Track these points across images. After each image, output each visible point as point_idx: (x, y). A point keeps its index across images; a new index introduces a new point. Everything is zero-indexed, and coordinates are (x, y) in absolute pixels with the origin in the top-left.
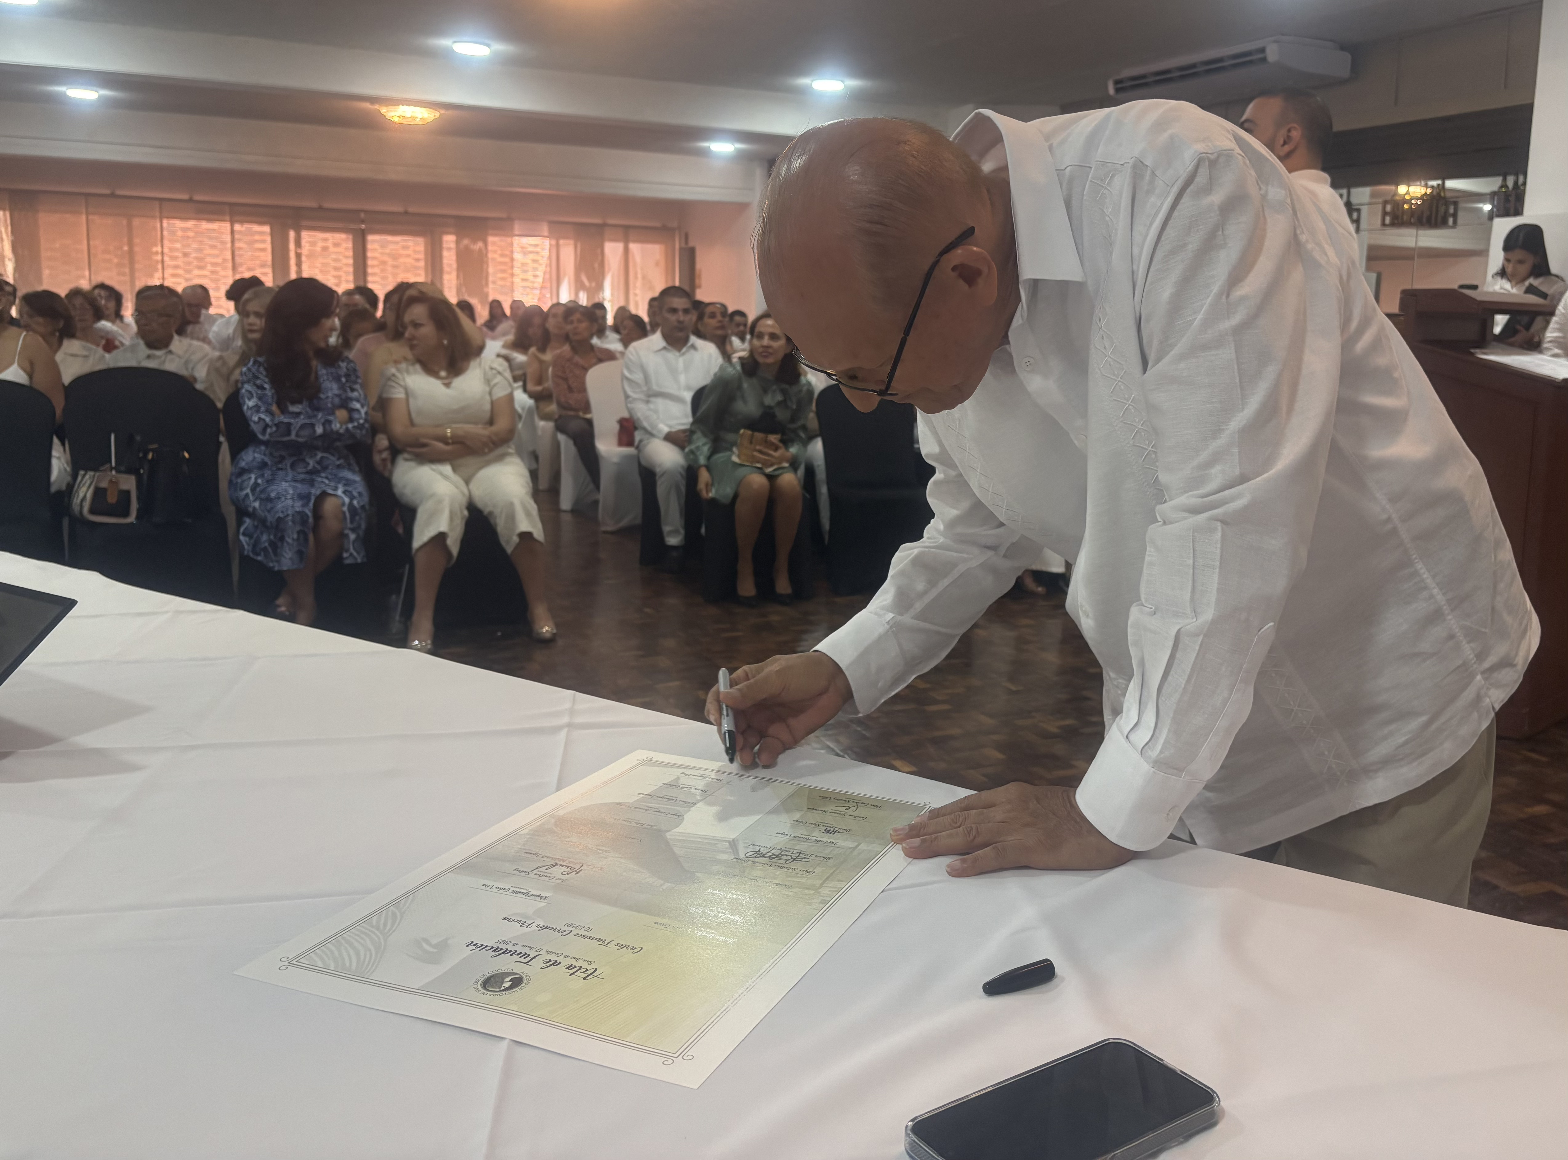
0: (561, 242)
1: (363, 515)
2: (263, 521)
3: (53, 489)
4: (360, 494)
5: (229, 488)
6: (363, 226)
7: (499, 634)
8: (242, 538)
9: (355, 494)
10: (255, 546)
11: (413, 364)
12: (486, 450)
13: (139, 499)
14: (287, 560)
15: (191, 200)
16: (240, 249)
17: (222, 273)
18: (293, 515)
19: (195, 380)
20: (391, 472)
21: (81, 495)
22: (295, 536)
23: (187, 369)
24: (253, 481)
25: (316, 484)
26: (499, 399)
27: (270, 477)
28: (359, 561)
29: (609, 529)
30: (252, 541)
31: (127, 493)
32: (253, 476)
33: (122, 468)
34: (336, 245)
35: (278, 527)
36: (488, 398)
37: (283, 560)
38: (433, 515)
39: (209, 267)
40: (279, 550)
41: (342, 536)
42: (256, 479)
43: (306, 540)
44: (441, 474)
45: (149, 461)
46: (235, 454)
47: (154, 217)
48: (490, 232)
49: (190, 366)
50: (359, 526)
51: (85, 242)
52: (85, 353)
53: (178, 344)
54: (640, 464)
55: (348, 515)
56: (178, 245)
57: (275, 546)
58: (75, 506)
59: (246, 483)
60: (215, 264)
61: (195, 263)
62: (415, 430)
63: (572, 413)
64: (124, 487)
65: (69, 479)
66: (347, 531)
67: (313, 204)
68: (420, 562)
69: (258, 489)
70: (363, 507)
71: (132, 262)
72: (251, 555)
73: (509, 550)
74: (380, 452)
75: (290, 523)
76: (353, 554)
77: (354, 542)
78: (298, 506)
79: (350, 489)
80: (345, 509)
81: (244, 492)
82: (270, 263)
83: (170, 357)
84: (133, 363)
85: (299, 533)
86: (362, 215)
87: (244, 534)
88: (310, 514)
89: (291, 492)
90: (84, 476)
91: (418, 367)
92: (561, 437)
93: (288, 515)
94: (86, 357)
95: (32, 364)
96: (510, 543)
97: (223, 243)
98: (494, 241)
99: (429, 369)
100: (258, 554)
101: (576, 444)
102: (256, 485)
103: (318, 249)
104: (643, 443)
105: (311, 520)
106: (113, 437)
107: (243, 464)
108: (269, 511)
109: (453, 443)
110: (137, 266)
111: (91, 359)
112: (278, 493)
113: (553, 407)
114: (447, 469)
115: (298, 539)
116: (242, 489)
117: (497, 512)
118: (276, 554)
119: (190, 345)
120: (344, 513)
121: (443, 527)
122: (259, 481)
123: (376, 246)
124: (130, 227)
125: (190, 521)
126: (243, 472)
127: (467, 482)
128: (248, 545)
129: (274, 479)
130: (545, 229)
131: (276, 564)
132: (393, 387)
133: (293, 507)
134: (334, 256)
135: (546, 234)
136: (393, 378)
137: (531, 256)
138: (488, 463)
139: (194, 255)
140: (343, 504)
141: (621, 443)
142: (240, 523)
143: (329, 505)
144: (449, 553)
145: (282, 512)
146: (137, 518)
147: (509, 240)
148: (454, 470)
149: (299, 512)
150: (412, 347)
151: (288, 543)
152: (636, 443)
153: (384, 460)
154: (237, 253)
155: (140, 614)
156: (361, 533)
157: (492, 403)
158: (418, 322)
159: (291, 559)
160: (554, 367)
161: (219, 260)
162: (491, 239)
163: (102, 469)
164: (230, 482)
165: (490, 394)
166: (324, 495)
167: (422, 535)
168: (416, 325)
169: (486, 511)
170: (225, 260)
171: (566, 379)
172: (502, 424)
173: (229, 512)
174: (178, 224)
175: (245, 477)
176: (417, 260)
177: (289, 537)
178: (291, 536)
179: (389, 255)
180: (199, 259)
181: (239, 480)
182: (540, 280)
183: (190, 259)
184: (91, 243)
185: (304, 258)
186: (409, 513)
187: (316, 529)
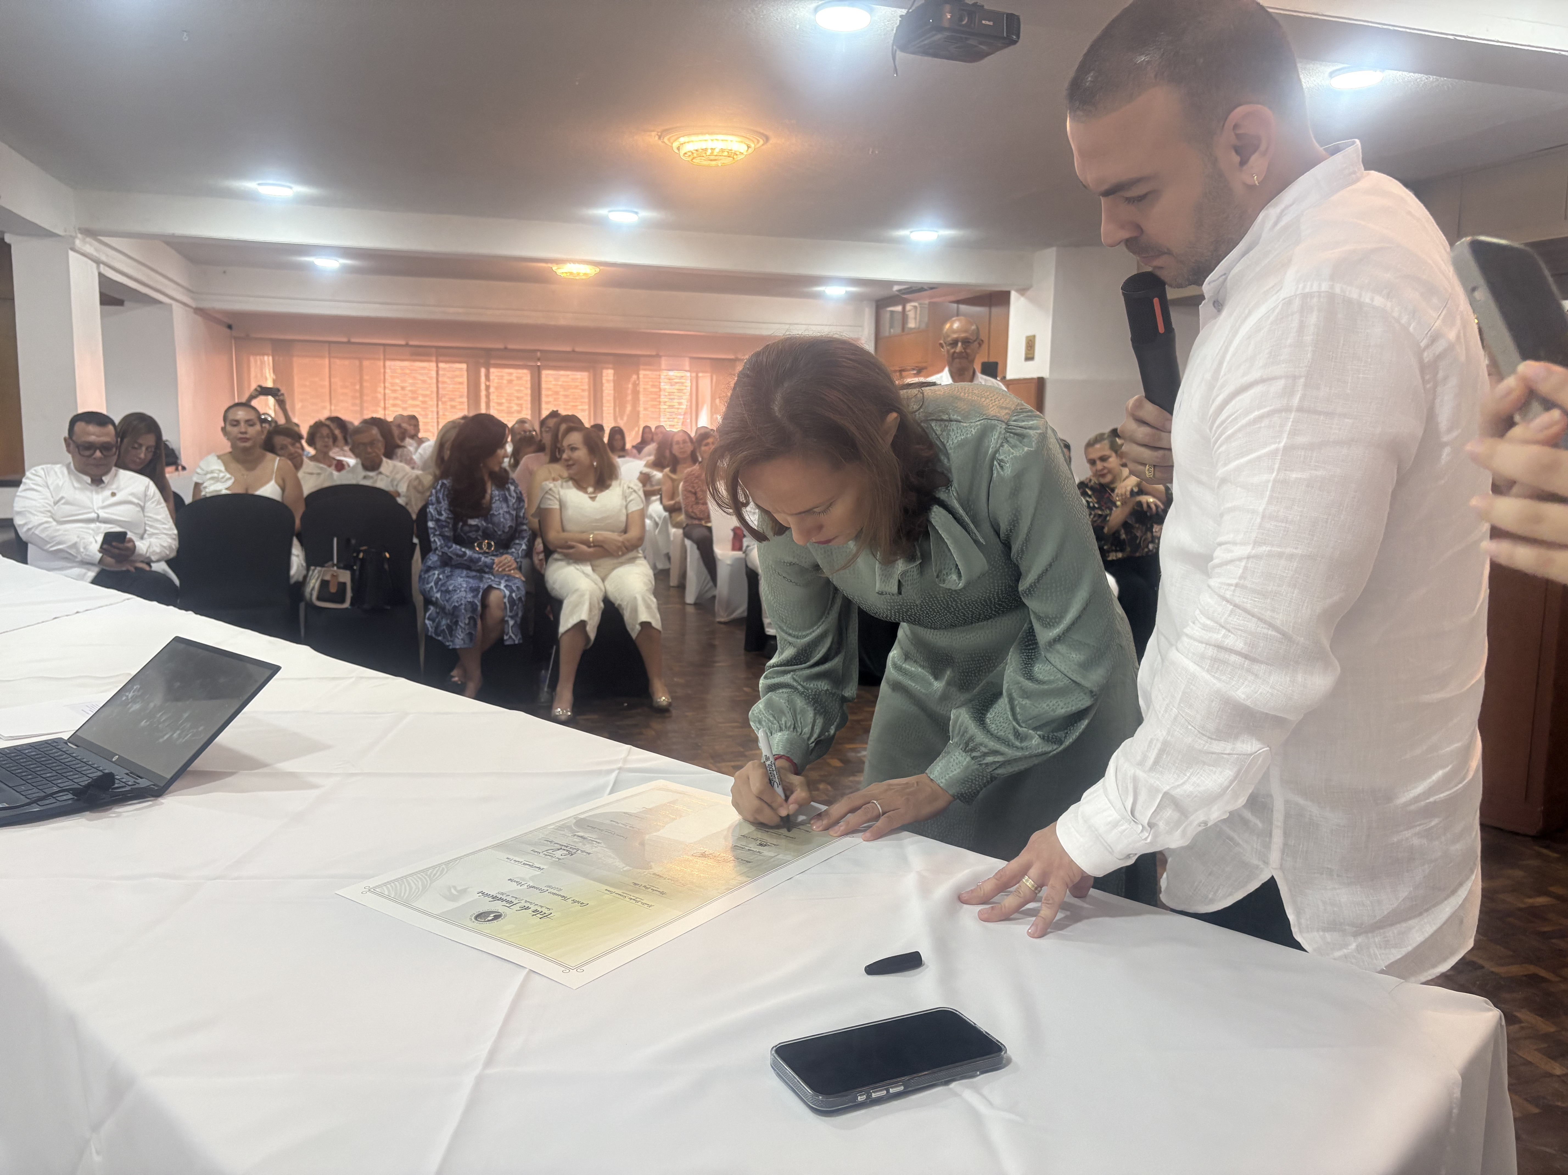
0: (700, 375)
1: (520, 605)
2: (443, 609)
3: (293, 581)
4: (518, 587)
5: (419, 581)
6: (539, 364)
7: (626, 705)
8: (427, 622)
9: (514, 588)
10: (437, 628)
11: (567, 481)
12: (620, 553)
13: (353, 589)
14: (459, 640)
15: (407, 345)
16: (444, 383)
17: (430, 403)
18: (465, 605)
19: (399, 495)
20: (545, 569)
21: (311, 585)
22: (467, 621)
23: (392, 486)
24: (436, 576)
25: (485, 580)
26: (633, 512)
27: (449, 574)
28: (517, 642)
29: (722, 620)
30: (435, 624)
31: (344, 584)
32: (437, 572)
33: (342, 565)
34: (519, 378)
35: (454, 614)
36: (624, 511)
37: (457, 641)
38: (577, 605)
39: (421, 398)
40: (453, 632)
41: (503, 622)
42: (439, 575)
43: (475, 624)
44: (584, 573)
45: (360, 559)
46: (424, 555)
47: (379, 359)
48: (642, 367)
49: (395, 483)
50: (517, 615)
51: (327, 379)
52: (319, 471)
53: (387, 465)
54: (747, 566)
55: (508, 605)
56: (397, 381)
57: (451, 629)
58: (307, 595)
59: (431, 579)
60: (425, 396)
61: (410, 395)
62: (565, 535)
63: (696, 522)
64: (342, 580)
65: (304, 572)
66: (506, 619)
67: (500, 346)
68: (565, 645)
69: (440, 583)
70: (520, 599)
71: (362, 395)
72: (434, 635)
73: (634, 635)
74: (538, 554)
75: (463, 611)
76: (512, 637)
77: (512, 627)
78: (470, 597)
79: (510, 584)
80: (506, 600)
81: (430, 586)
82: (466, 394)
83: (380, 477)
84: (354, 482)
85: (470, 618)
86: (539, 354)
87: (429, 619)
88: (479, 604)
89: (465, 586)
90: (314, 571)
91: (570, 483)
92: (688, 542)
93: (462, 604)
94: (319, 474)
95: (284, 480)
96: (634, 631)
97: (431, 378)
98: (645, 374)
99: (580, 485)
100: (439, 635)
101: (699, 548)
102: (439, 579)
103: (505, 382)
104: (749, 548)
105: (479, 608)
106: (335, 540)
107: (429, 563)
108: (447, 601)
109: (594, 546)
110: (365, 398)
111: (322, 477)
112: (455, 586)
113: (682, 517)
114: (588, 569)
115: (469, 624)
116: (428, 583)
117: (624, 604)
118: (451, 636)
119: (395, 466)
120: (505, 603)
121: (584, 617)
122: (441, 576)
123: (551, 379)
124: (361, 367)
125: (389, 608)
126: (429, 569)
127: (603, 580)
128: (432, 628)
129: (452, 575)
130: (687, 363)
131: (451, 643)
132: (549, 499)
133: (465, 598)
134: (517, 388)
135: (687, 368)
136: (550, 492)
137: (677, 387)
138: (622, 564)
139: (409, 388)
140: (505, 597)
141: (734, 549)
142: (426, 610)
143: (494, 597)
144: (587, 637)
145: (457, 602)
146: (352, 604)
147: (658, 373)
148: (593, 570)
149: (469, 602)
150: (569, 467)
151: (461, 626)
152: (744, 548)
153: (541, 560)
154: (440, 386)
155: (334, 679)
156: (519, 620)
157: (627, 515)
158: (575, 446)
159: (462, 639)
160: (685, 482)
161: (428, 393)
162: (642, 373)
163: (326, 565)
164: (420, 576)
165: (626, 507)
166: (490, 588)
167: (567, 621)
168: (573, 449)
169: (617, 603)
170: (432, 392)
171: (695, 493)
172: (634, 533)
173: (418, 599)
174: (398, 364)
175: (431, 573)
176: (583, 390)
177: (461, 622)
178: (463, 622)
179: (562, 386)
180: (413, 392)
181: (426, 576)
182: (684, 407)
183: (407, 392)
184: (332, 380)
185: (492, 390)
186: (556, 604)
187: (483, 616)
